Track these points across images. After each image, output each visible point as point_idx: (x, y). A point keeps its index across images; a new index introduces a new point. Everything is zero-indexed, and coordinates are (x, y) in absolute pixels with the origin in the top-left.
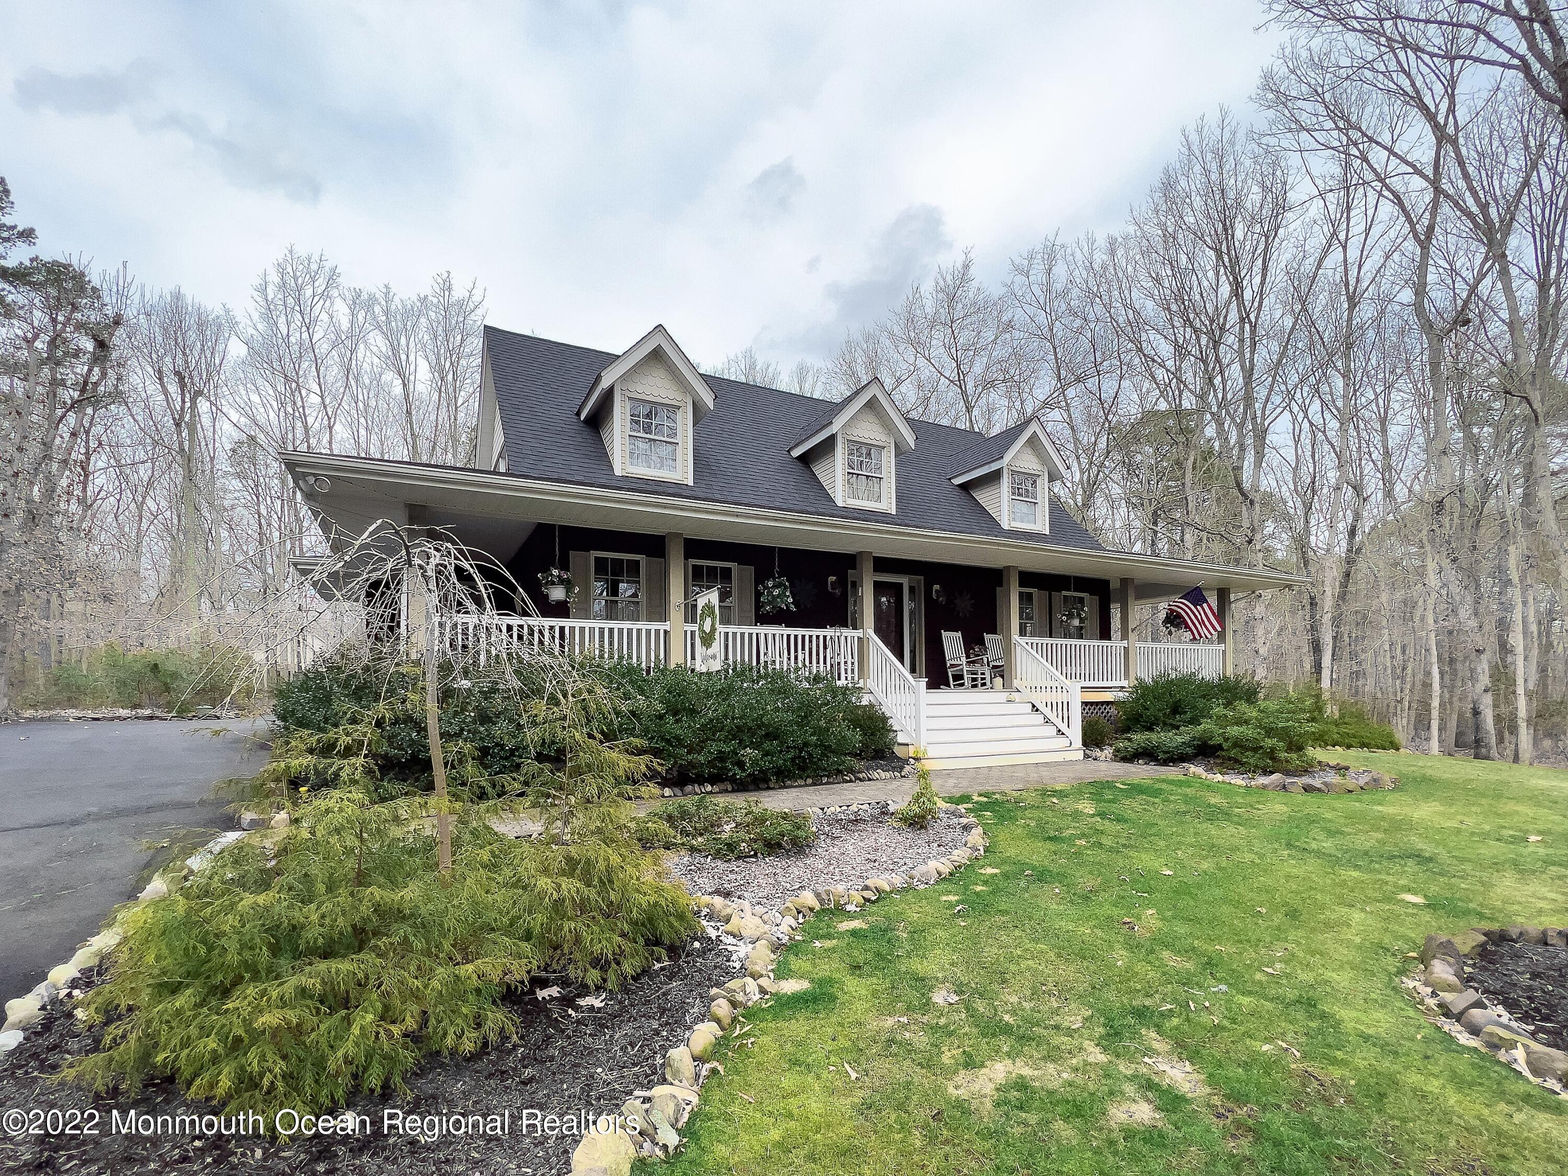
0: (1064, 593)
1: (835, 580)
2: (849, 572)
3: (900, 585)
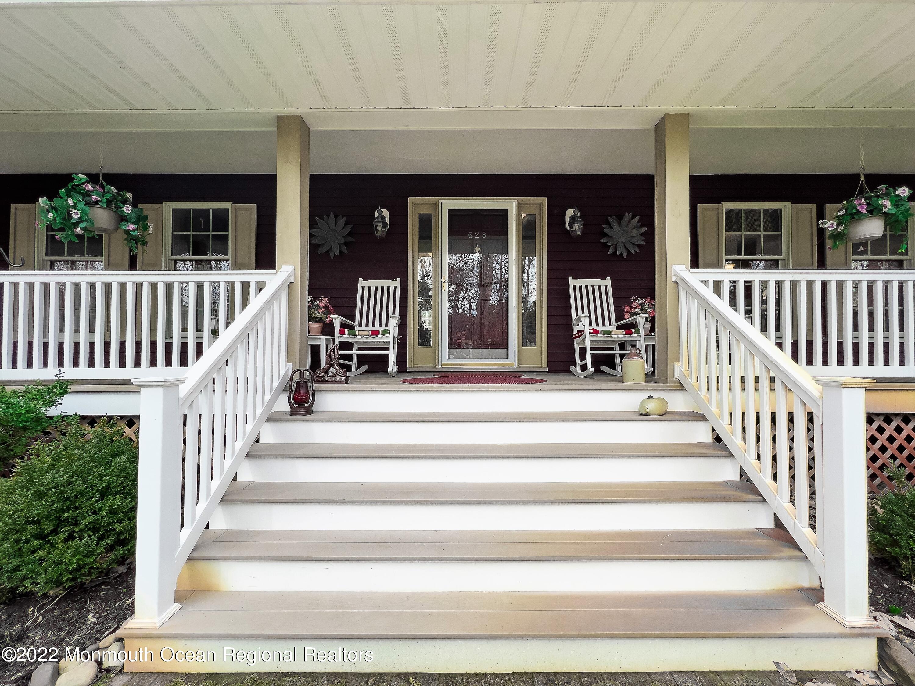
1: (386, 213)
2: (411, 200)
3: (503, 214)
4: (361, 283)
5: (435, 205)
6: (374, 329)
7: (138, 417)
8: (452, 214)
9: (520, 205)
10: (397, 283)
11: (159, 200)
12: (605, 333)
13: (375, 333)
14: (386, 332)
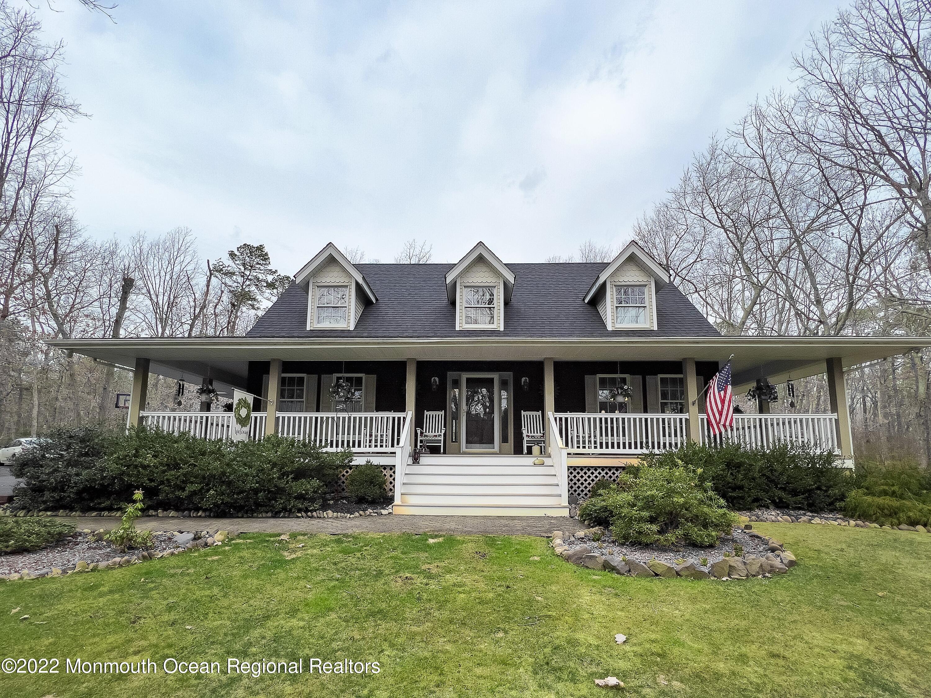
0: (660, 376)
1: (437, 379)
2: (449, 373)
3: (492, 380)
4: (426, 413)
5: (460, 376)
6: (435, 434)
7: (394, 466)
8: (468, 380)
9: (500, 375)
10: (443, 413)
11: (331, 373)
12: (532, 436)
13: (436, 436)
14: (441, 435)
